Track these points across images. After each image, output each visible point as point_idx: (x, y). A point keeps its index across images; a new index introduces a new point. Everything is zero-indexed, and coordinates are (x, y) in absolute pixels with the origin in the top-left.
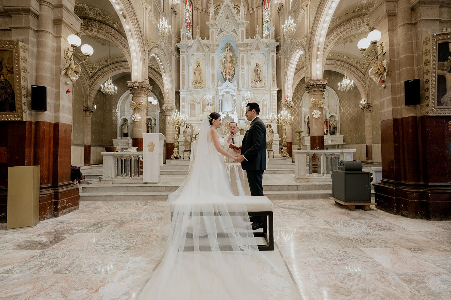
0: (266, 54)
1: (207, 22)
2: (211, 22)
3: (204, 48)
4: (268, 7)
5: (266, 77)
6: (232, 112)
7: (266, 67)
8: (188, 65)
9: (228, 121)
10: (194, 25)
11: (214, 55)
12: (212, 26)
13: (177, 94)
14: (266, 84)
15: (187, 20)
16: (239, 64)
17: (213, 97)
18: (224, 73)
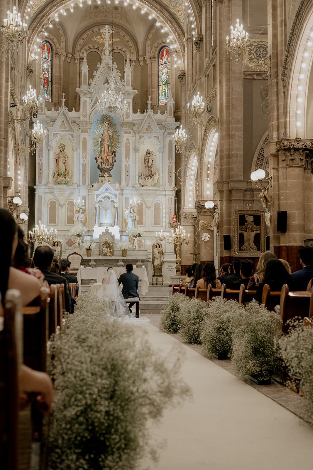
0: (161, 138)
1: (77, 90)
2: (84, 87)
3: (72, 127)
4: (167, 61)
5: (161, 171)
6: (112, 225)
7: (161, 156)
8: (49, 150)
9: (107, 238)
10: (54, 81)
11: (87, 137)
12: (85, 94)
13: (32, 191)
14: (161, 181)
15: (45, 74)
16: (121, 151)
17: (84, 198)
18: (99, 160)
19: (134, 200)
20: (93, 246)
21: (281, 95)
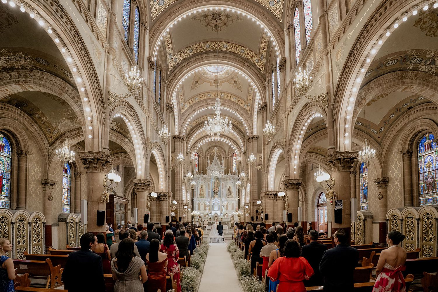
0: (234, 183)
1: (206, 168)
2: (208, 167)
3: (205, 180)
4: (235, 157)
7: (234, 189)
9: (216, 215)
10: (199, 165)
11: (210, 183)
12: (209, 169)
13: (192, 201)
15: (196, 163)
16: (221, 187)
17: (209, 202)
18: (214, 190)
19: (225, 203)
20: (212, 217)
21: (266, 177)
